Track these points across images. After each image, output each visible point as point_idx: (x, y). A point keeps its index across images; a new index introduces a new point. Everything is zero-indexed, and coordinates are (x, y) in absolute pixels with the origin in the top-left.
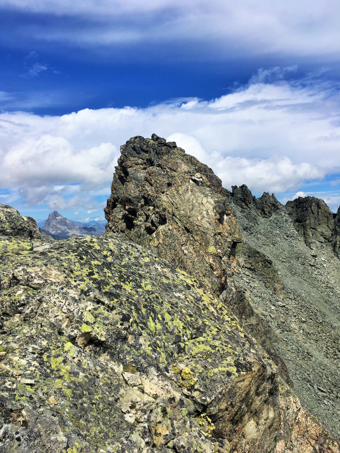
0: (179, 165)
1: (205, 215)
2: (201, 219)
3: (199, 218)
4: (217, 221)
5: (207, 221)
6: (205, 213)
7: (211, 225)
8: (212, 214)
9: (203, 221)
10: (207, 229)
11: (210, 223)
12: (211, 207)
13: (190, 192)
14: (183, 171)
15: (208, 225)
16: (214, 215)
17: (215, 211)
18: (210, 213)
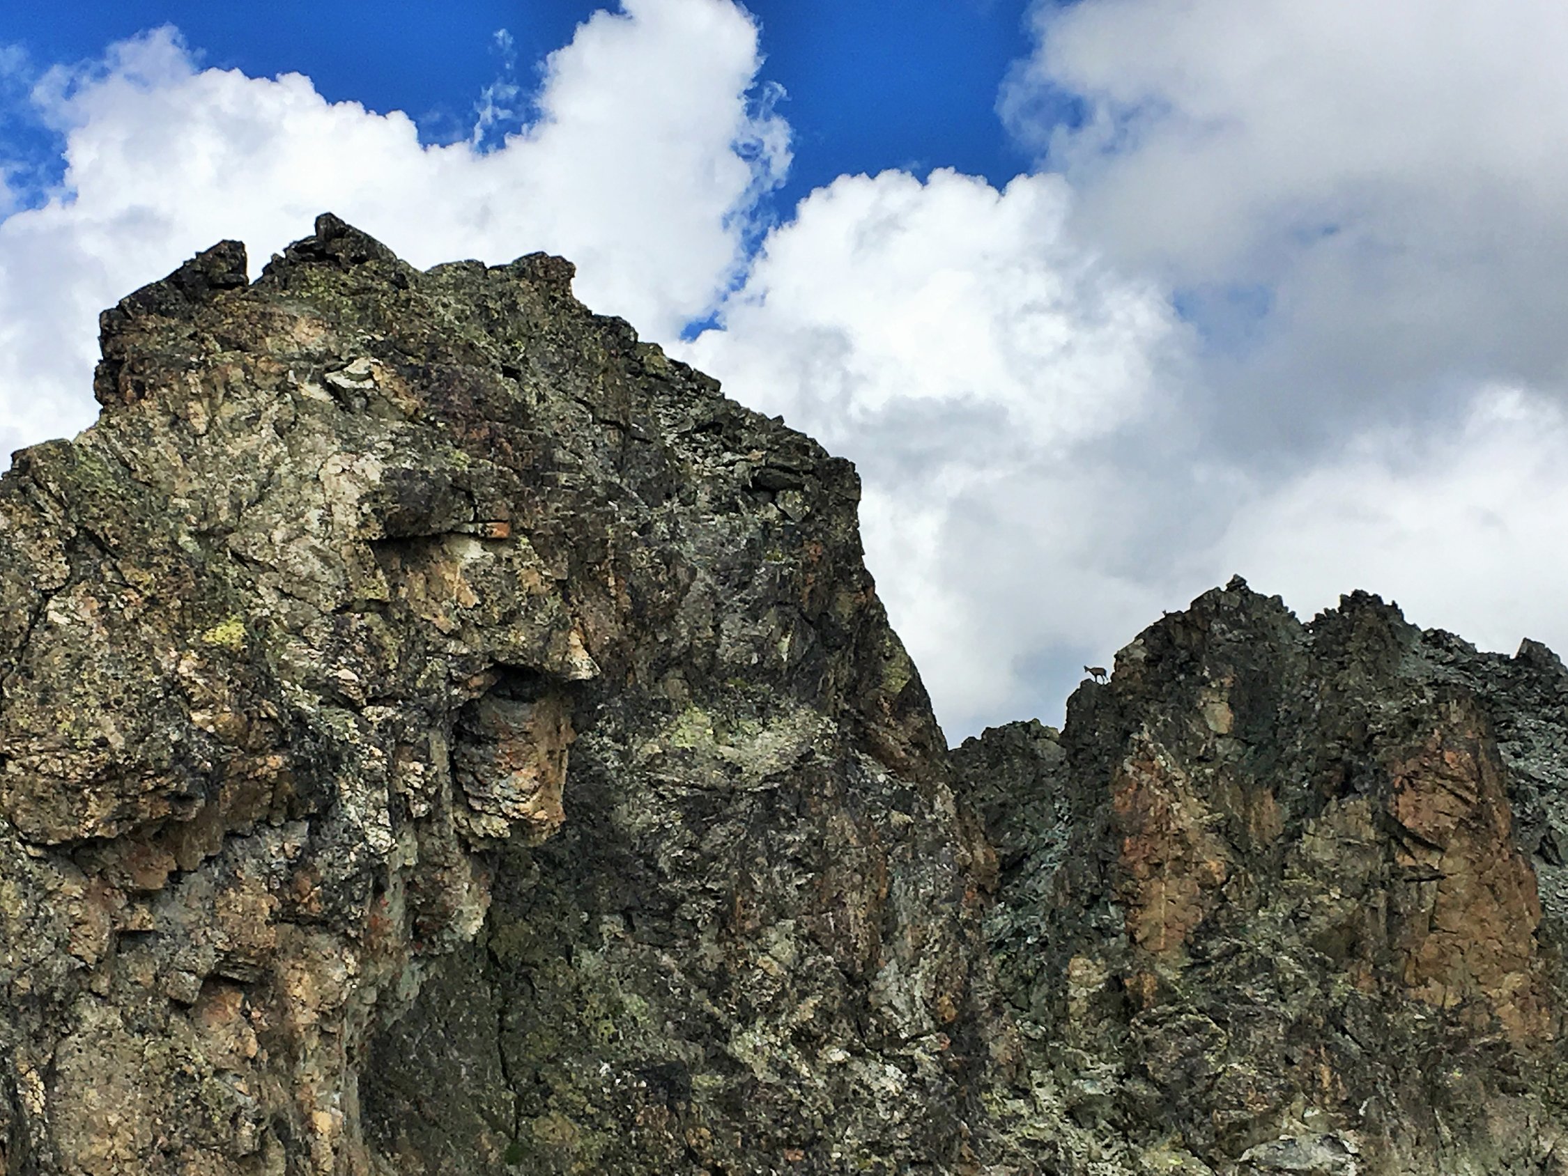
0: (278, 324)
1: (315, 525)
2: (289, 540)
3: (278, 536)
4: (362, 548)
5: (313, 548)
6: (313, 515)
7: (331, 567)
8: (346, 517)
9: (292, 548)
10: (303, 583)
11: (325, 559)
12: (353, 492)
13: (268, 432)
14: (294, 349)
15: (317, 565)
16: (355, 524)
17: (366, 508)
18: (338, 517)
